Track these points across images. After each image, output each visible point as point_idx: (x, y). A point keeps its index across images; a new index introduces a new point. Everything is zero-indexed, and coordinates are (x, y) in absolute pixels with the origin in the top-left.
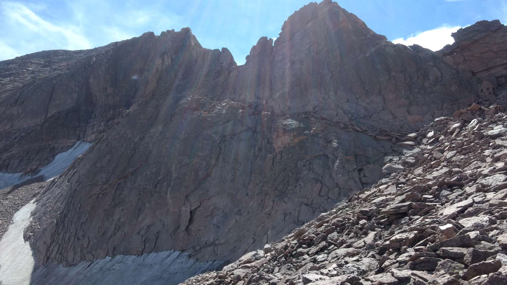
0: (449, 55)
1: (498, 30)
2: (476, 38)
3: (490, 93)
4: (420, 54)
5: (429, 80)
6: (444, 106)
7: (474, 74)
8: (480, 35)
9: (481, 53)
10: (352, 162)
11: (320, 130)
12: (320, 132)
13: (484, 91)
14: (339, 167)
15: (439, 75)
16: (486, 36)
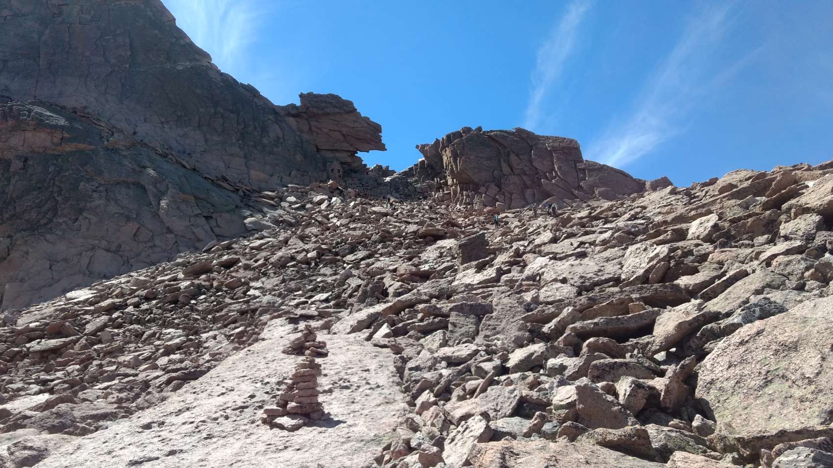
0: (293, 117)
1: (351, 112)
2: (328, 110)
3: (340, 176)
4: (256, 100)
5: (269, 137)
6: (292, 173)
7: (318, 150)
8: (332, 109)
9: (330, 130)
10: (192, 205)
11: (124, 146)
12: (124, 148)
13: (335, 171)
14: (171, 207)
15: (281, 135)
16: (339, 113)
